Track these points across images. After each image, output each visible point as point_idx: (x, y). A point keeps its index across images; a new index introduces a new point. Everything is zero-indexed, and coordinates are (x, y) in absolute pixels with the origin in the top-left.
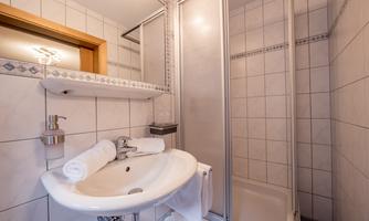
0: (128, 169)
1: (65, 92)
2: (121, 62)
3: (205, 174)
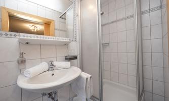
0: (53, 75)
1: (27, 43)
2: (61, 29)
3: (87, 79)
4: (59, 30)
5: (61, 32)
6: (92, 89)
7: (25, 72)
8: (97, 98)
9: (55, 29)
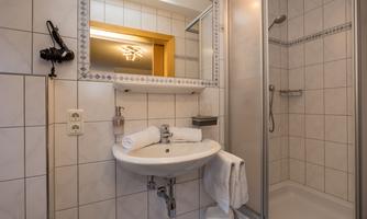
0: (168, 151)
1: (127, 91)
2: (188, 55)
3: (233, 165)
4: (183, 58)
5: (188, 62)
6: (245, 191)
7: (124, 141)
8: (256, 213)
9: (176, 57)
